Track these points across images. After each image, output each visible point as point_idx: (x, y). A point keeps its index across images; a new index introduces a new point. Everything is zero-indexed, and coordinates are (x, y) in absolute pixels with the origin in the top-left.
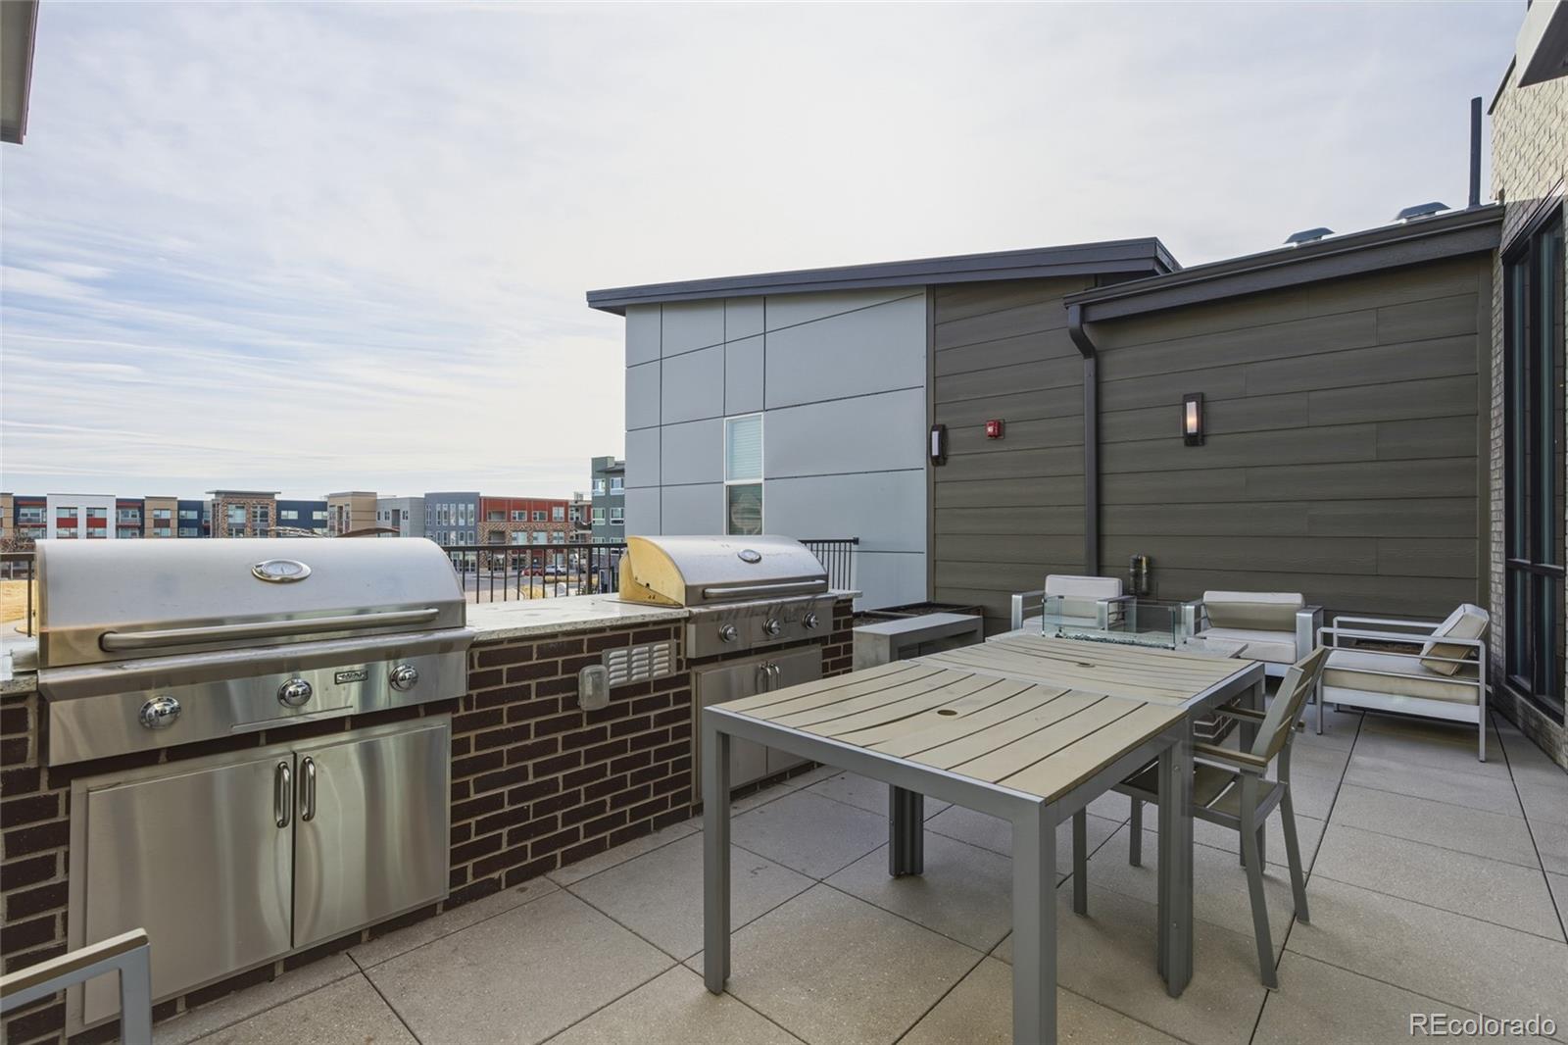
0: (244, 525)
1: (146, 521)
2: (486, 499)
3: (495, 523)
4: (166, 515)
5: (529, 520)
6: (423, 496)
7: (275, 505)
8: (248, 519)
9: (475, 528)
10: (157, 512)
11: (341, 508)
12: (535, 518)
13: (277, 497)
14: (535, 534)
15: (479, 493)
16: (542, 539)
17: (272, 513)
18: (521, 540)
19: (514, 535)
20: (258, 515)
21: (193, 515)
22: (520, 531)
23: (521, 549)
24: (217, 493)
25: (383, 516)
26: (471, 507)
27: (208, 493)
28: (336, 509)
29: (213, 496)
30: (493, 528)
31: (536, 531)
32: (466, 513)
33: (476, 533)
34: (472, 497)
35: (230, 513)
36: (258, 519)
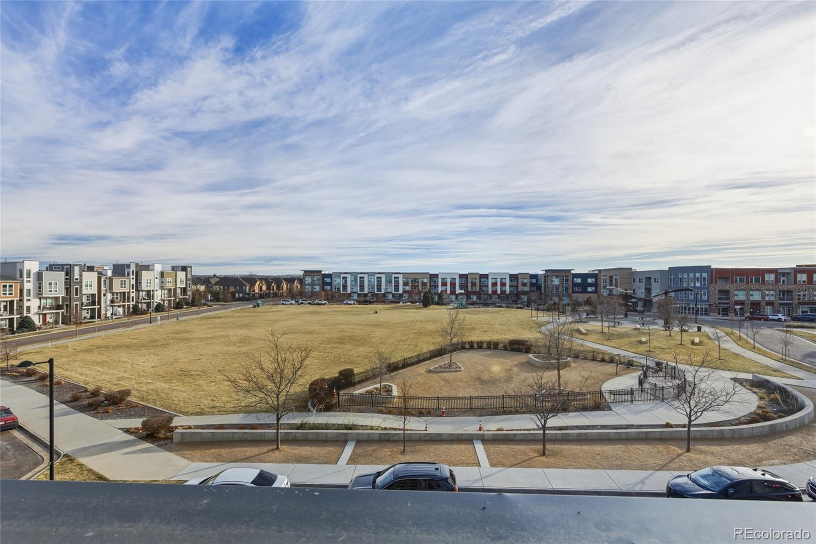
0: (559, 285)
1: (519, 284)
2: (716, 269)
3: (722, 285)
4: (525, 281)
5: (747, 283)
6: (668, 269)
7: (571, 276)
8: (560, 283)
9: (708, 288)
10: (522, 280)
11: (611, 277)
12: (752, 282)
13: (572, 272)
14: (751, 293)
15: (710, 266)
16: (757, 296)
17: (570, 279)
18: (741, 296)
19: (736, 292)
20: (564, 280)
21: (534, 281)
22: (741, 290)
23: (741, 303)
24: (546, 271)
25: (637, 281)
26: (705, 275)
27: (542, 271)
28: (608, 277)
29: (544, 272)
30: (721, 288)
31: (753, 290)
32: (701, 278)
33: (708, 292)
34: (707, 269)
35: (553, 280)
36: (565, 282)
